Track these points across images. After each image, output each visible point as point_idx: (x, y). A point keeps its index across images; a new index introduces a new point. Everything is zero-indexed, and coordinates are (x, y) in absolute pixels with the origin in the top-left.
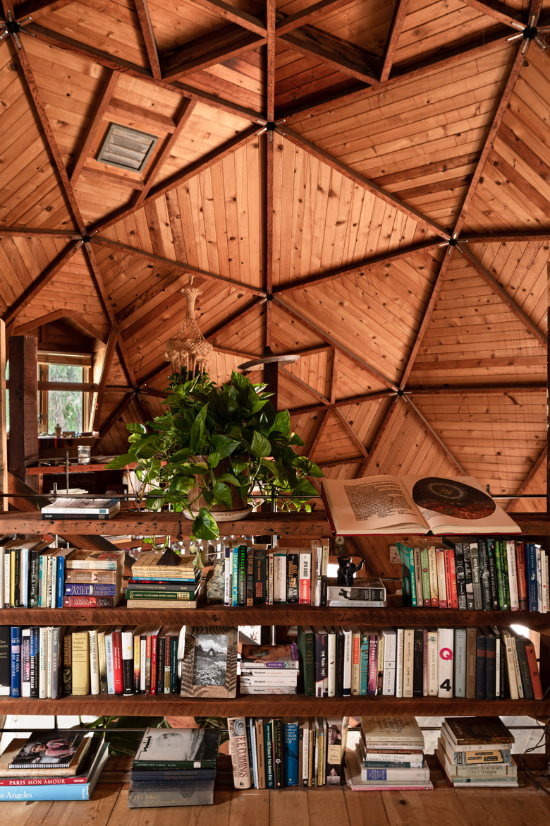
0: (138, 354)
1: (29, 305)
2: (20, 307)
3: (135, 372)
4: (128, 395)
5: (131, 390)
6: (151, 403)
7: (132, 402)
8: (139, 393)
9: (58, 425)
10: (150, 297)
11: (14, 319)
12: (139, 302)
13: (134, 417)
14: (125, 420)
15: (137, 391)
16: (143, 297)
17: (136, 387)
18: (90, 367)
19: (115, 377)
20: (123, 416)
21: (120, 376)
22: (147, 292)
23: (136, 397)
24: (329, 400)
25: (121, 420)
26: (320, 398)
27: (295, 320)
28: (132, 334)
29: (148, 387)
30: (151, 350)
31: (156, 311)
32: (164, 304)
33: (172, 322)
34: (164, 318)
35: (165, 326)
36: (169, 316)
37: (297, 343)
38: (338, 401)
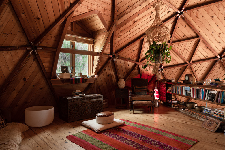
0: (118, 39)
1: (81, 5)
2: (78, 4)
3: (115, 47)
4: (110, 58)
5: (111, 56)
6: (117, 63)
8: (114, 57)
9: (80, 72)
10: (134, 8)
11: (73, 11)
12: (129, 10)
13: (110, 68)
14: (106, 70)
16: (131, 8)
17: (114, 55)
18: (93, 45)
20: (106, 68)
21: (108, 49)
22: (133, 5)
23: (113, 59)
24: (190, 62)
25: (105, 70)
26: (186, 61)
27: (187, 25)
28: (119, 28)
29: (118, 55)
30: (124, 37)
31: (134, 16)
32: (138, 13)
33: (138, 23)
34: (135, 21)
35: (134, 25)
36: (137, 20)
37: (184, 36)
38: (193, 62)
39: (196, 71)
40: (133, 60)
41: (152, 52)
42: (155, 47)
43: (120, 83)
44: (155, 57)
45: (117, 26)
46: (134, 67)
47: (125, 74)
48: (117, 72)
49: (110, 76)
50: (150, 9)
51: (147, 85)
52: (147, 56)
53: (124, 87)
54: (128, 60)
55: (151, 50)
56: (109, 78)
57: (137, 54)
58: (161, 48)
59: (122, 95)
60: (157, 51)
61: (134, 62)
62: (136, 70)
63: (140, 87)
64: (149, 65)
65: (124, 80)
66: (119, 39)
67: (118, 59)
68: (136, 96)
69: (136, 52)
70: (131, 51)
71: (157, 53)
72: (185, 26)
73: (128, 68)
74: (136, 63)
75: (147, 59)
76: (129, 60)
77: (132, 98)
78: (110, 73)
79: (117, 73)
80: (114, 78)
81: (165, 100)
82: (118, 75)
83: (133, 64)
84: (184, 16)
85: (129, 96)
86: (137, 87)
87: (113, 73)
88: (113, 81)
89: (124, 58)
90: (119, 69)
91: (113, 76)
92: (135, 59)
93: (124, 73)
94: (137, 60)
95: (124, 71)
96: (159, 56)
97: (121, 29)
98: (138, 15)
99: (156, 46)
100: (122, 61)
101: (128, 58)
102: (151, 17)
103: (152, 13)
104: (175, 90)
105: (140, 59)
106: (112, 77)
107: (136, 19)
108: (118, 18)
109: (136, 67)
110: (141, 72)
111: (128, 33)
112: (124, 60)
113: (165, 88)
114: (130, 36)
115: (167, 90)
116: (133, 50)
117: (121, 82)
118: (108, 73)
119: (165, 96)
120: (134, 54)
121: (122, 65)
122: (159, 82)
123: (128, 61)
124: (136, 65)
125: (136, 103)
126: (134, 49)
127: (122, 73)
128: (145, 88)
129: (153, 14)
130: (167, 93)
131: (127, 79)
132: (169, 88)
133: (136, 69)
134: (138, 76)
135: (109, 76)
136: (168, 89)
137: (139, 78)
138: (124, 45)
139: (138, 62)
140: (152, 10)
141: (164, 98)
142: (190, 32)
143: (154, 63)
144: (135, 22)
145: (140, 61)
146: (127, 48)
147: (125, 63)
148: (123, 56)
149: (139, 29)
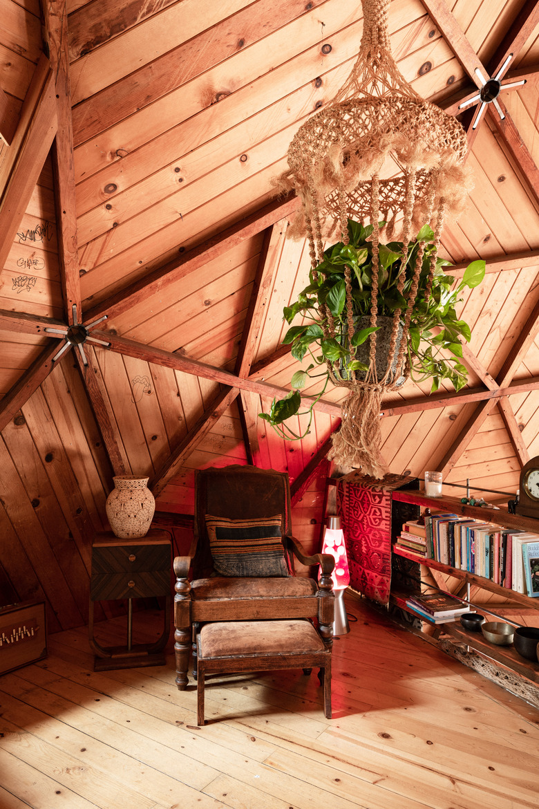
0: (102, 211)
3: (83, 273)
4: (50, 344)
5: (60, 331)
6: (107, 376)
7: (57, 371)
8: (83, 340)
14: (30, 420)
15: (78, 335)
17: (77, 321)
19: (15, 282)
20: (27, 410)
21: (33, 279)
23: (72, 352)
24: (499, 379)
25: (20, 420)
26: (481, 374)
27: (508, 175)
28: (101, 125)
29: (112, 327)
30: (146, 202)
31: (204, 47)
32: (235, 26)
33: (230, 111)
34: (218, 88)
35: (209, 123)
36: (232, 83)
37: (487, 239)
38: (517, 381)
39: (522, 427)
40: (204, 360)
41: (339, 298)
42: (363, 260)
43: (123, 504)
44: (356, 337)
45: (86, 109)
46: (209, 406)
47: (160, 444)
48: (105, 433)
49: (56, 457)
50: (316, 13)
51: (282, 511)
52: (298, 333)
53: (146, 527)
54: (174, 359)
55: (331, 284)
56: (51, 468)
57: (228, 324)
58: (403, 269)
59: (131, 584)
60: (374, 294)
61: (212, 372)
62: (223, 423)
63: (245, 524)
64: (312, 397)
65: (150, 486)
66: (104, 217)
67: (110, 353)
68: (218, 592)
69: (224, 313)
70: (195, 304)
71: (374, 312)
72: (502, 179)
73: (176, 411)
74: (226, 379)
75: (300, 353)
76: (178, 358)
77: (191, 608)
78: (55, 441)
79: (107, 441)
80: (89, 468)
81: (382, 591)
82: (109, 449)
83: (207, 384)
84: (505, 112)
85: (174, 593)
86: (225, 524)
87: (75, 439)
88: (85, 488)
89: (147, 346)
90: (118, 412)
91: (80, 455)
92: (218, 356)
93: (154, 438)
94: (232, 367)
95: (152, 427)
96: (385, 334)
97: (119, 137)
98: (233, 41)
99: (370, 257)
100: (138, 367)
101: (171, 347)
102: (318, 82)
103: (326, 49)
104: (451, 544)
105: (248, 358)
106: (77, 465)
107: (220, 77)
108: (86, 36)
109: (225, 403)
110: (249, 431)
111: (169, 178)
112: (149, 360)
113: (385, 526)
114: (181, 203)
115: (394, 541)
116: (207, 303)
117: (124, 496)
118: (41, 443)
119: (383, 571)
120: (212, 324)
121: (139, 388)
122: (345, 486)
123: (173, 367)
124: (221, 390)
125: (218, 652)
126: (211, 293)
127: (140, 439)
128: (271, 531)
129: (331, 59)
130: (393, 554)
131: (171, 472)
132: (407, 529)
133: (226, 413)
134: (235, 455)
135: (49, 458)
136: (403, 535)
137: (242, 463)
138: (145, 261)
139: (235, 371)
140: (328, 30)
141: (377, 580)
142: (518, 217)
143: (347, 384)
144: (214, 98)
145: (245, 368)
146: (169, 281)
147: (154, 377)
148: (145, 334)
149: (244, 158)
